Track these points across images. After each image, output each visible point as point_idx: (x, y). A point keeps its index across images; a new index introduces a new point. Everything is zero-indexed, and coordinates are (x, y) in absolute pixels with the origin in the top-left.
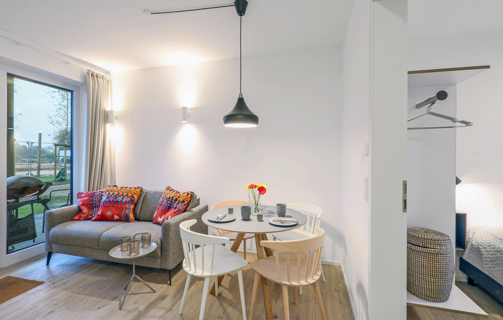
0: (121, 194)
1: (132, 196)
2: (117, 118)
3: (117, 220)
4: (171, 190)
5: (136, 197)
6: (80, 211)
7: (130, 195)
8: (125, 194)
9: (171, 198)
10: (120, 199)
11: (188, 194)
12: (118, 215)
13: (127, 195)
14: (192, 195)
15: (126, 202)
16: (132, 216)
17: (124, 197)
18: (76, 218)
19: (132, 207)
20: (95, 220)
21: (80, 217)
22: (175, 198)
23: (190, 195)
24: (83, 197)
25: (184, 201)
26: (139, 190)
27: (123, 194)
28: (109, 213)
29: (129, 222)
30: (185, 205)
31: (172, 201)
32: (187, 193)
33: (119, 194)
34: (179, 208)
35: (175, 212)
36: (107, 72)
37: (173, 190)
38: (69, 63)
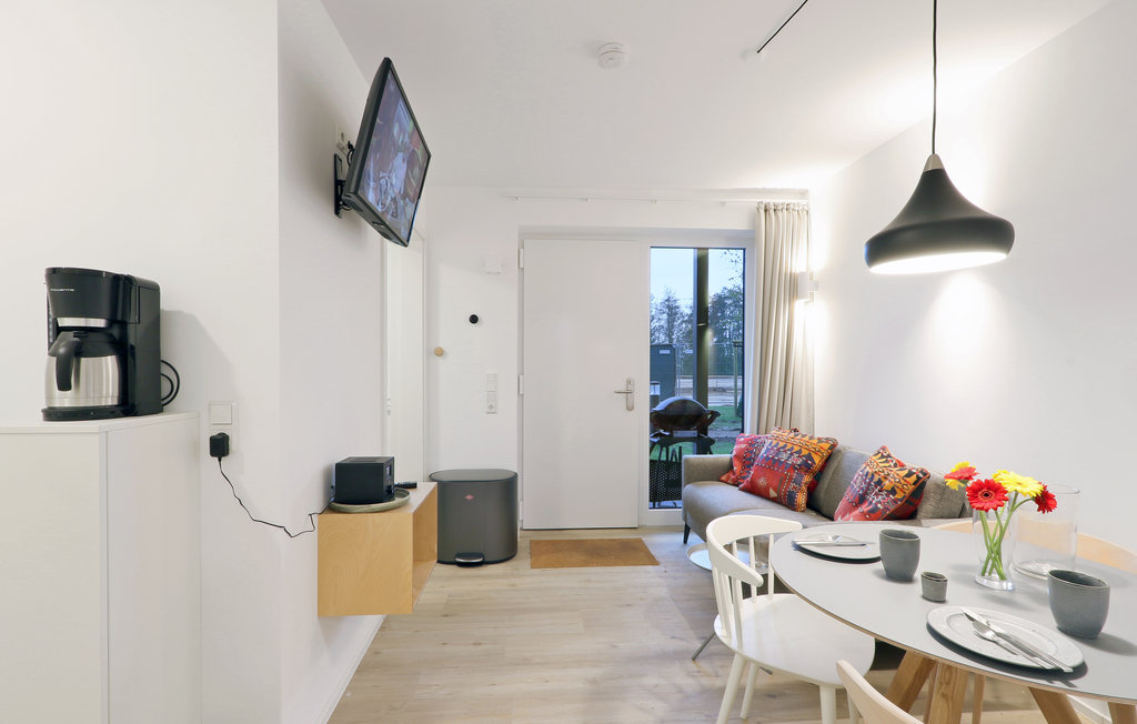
0: (789, 446)
1: (809, 457)
2: (817, 286)
3: (774, 500)
4: (883, 457)
5: (817, 460)
6: (730, 467)
7: (805, 452)
8: (796, 448)
9: (869, 476)
10: (784, 457)
11: (910, 474)
12: (775, 490)
13: (800, 451)
14: (919, 478)
15: (793, 467)
16: (801, 499)
17: (792, 454)
18: (724, 478)
19: (807, 479)
20: (743, 490)
21: (728, 478)
22: (877, 478)
23: (914, 478)
24: (741, 443)
25: (893, 491)
26: (826, 446)
27: (792, 448)
28: (762, 482)
29: (794, 510)
30: (895, 501)
31: (869, 484)
32: (910, 471)
33: (786, 446)
34: (876, 504)
35: (863, 514)
36: (803, 193)
37: (889, 456)
38: (725, 203)
